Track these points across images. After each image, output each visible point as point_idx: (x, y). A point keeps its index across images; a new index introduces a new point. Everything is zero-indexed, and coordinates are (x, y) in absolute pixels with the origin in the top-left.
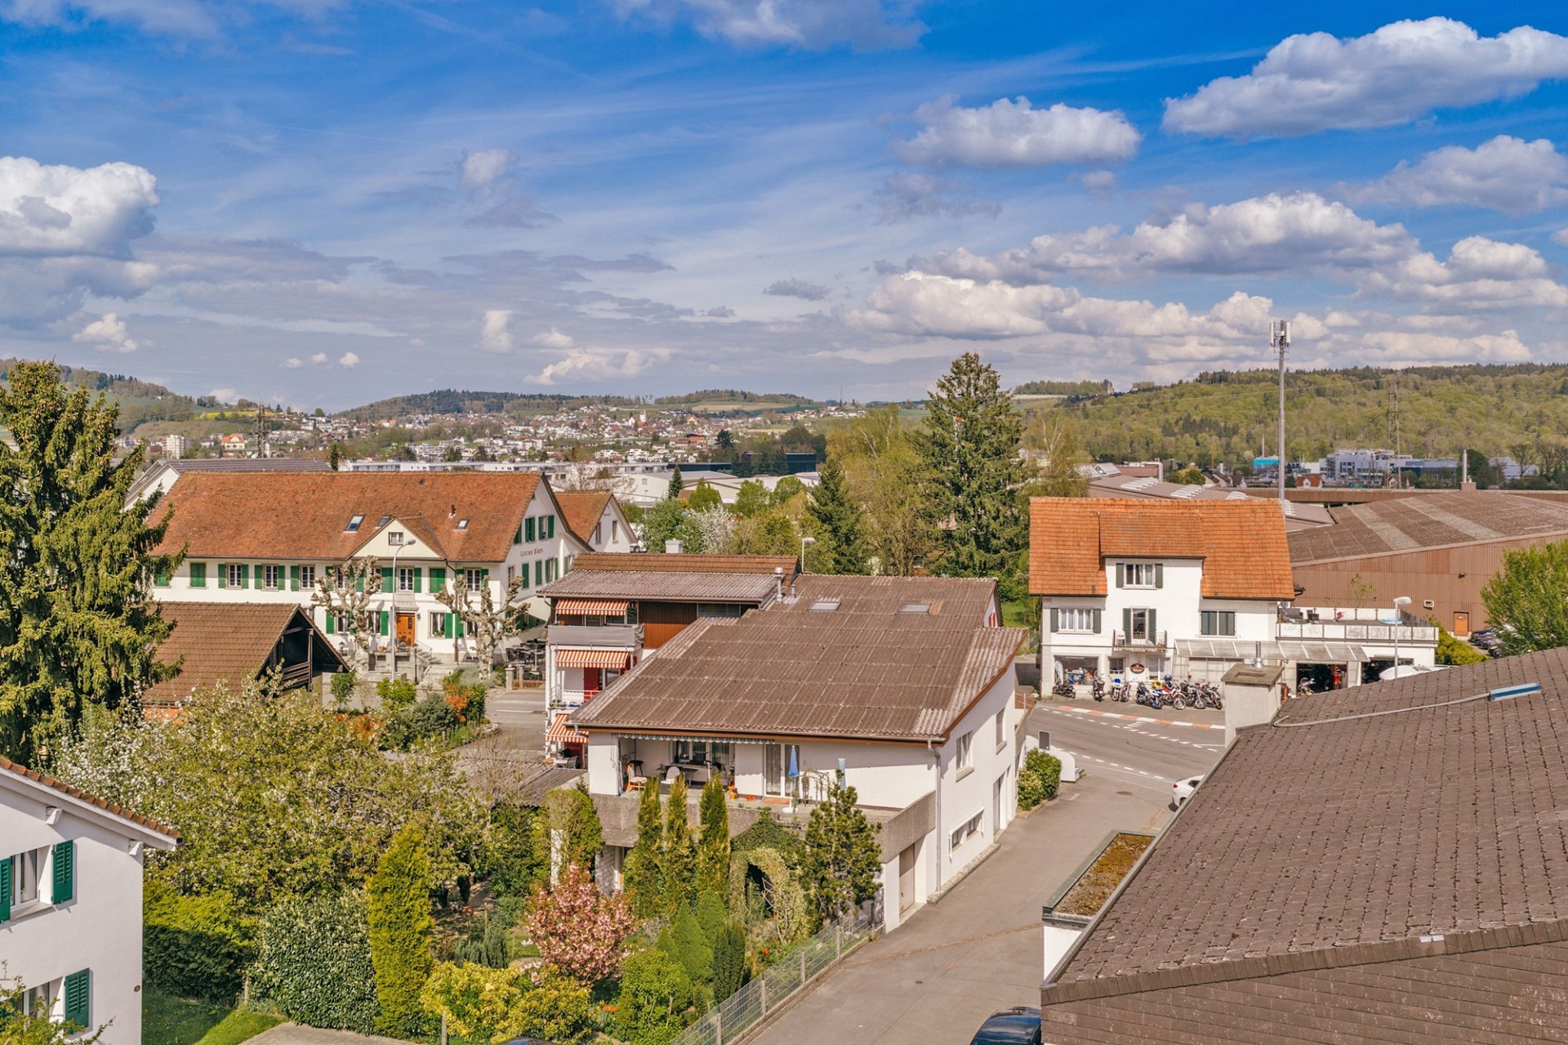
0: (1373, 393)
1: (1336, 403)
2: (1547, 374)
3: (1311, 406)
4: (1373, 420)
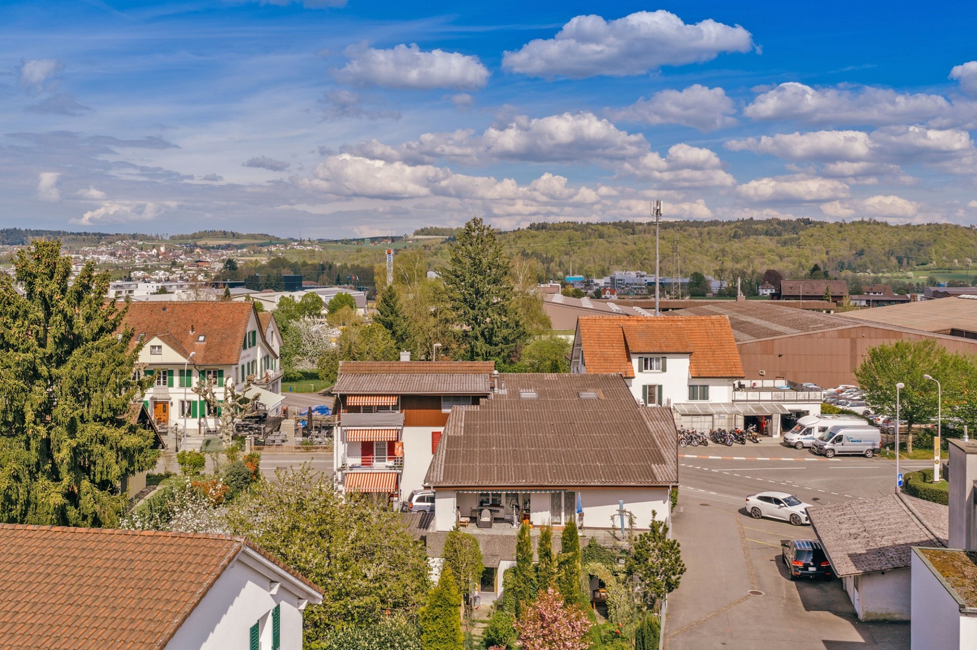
0: (631, 237)
1: (610, 243)
2: (726, 227)
3: (596, 244)
4: (632, 253)
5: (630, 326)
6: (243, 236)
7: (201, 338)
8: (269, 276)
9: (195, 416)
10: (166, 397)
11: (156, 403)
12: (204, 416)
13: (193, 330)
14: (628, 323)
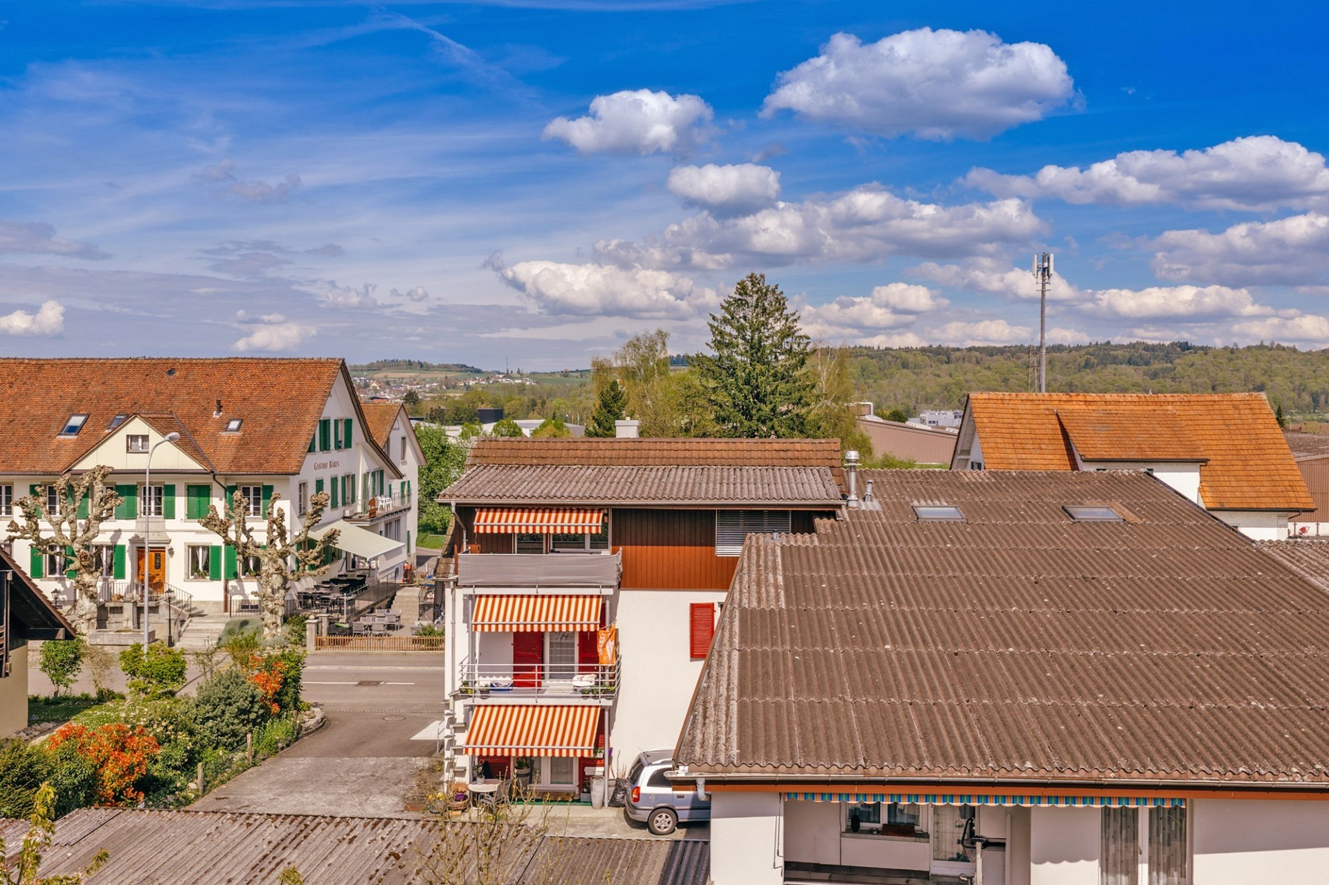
0: (945, 366)
1: (917, 374)
2: (1074, 353)
3: (898, 376)
4: (946, 388)
5: (1072, 411)
6: (434, 367)
7: (234, 425)
8: (458, 409)
9: (216, 577)
10: (161, 538)
11: (140, 552)
12: (236, 576)
13: (220, 408)
14: (1068, 407)
